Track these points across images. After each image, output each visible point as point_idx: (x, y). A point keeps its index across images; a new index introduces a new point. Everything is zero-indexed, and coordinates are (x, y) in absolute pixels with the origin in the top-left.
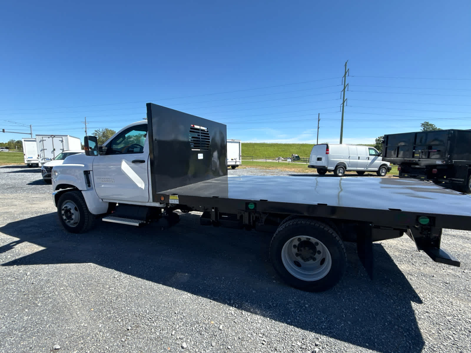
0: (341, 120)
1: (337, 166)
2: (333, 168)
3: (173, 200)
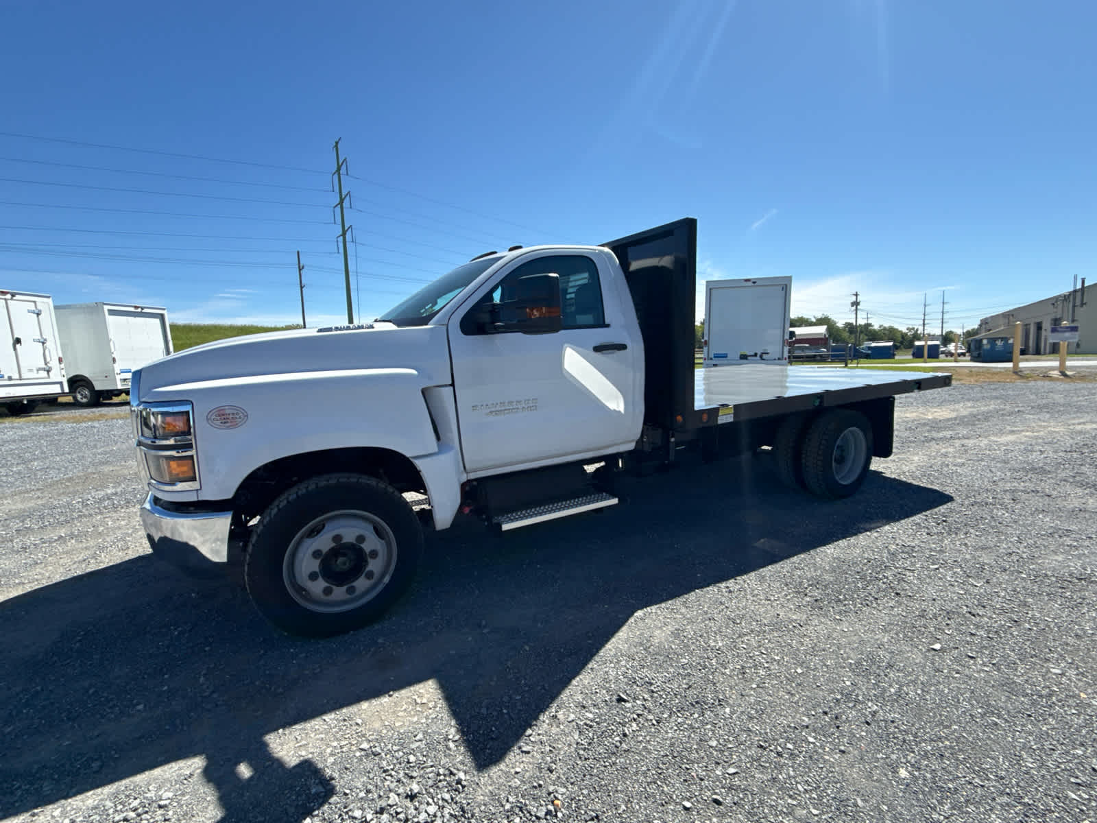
3: (725, 416)
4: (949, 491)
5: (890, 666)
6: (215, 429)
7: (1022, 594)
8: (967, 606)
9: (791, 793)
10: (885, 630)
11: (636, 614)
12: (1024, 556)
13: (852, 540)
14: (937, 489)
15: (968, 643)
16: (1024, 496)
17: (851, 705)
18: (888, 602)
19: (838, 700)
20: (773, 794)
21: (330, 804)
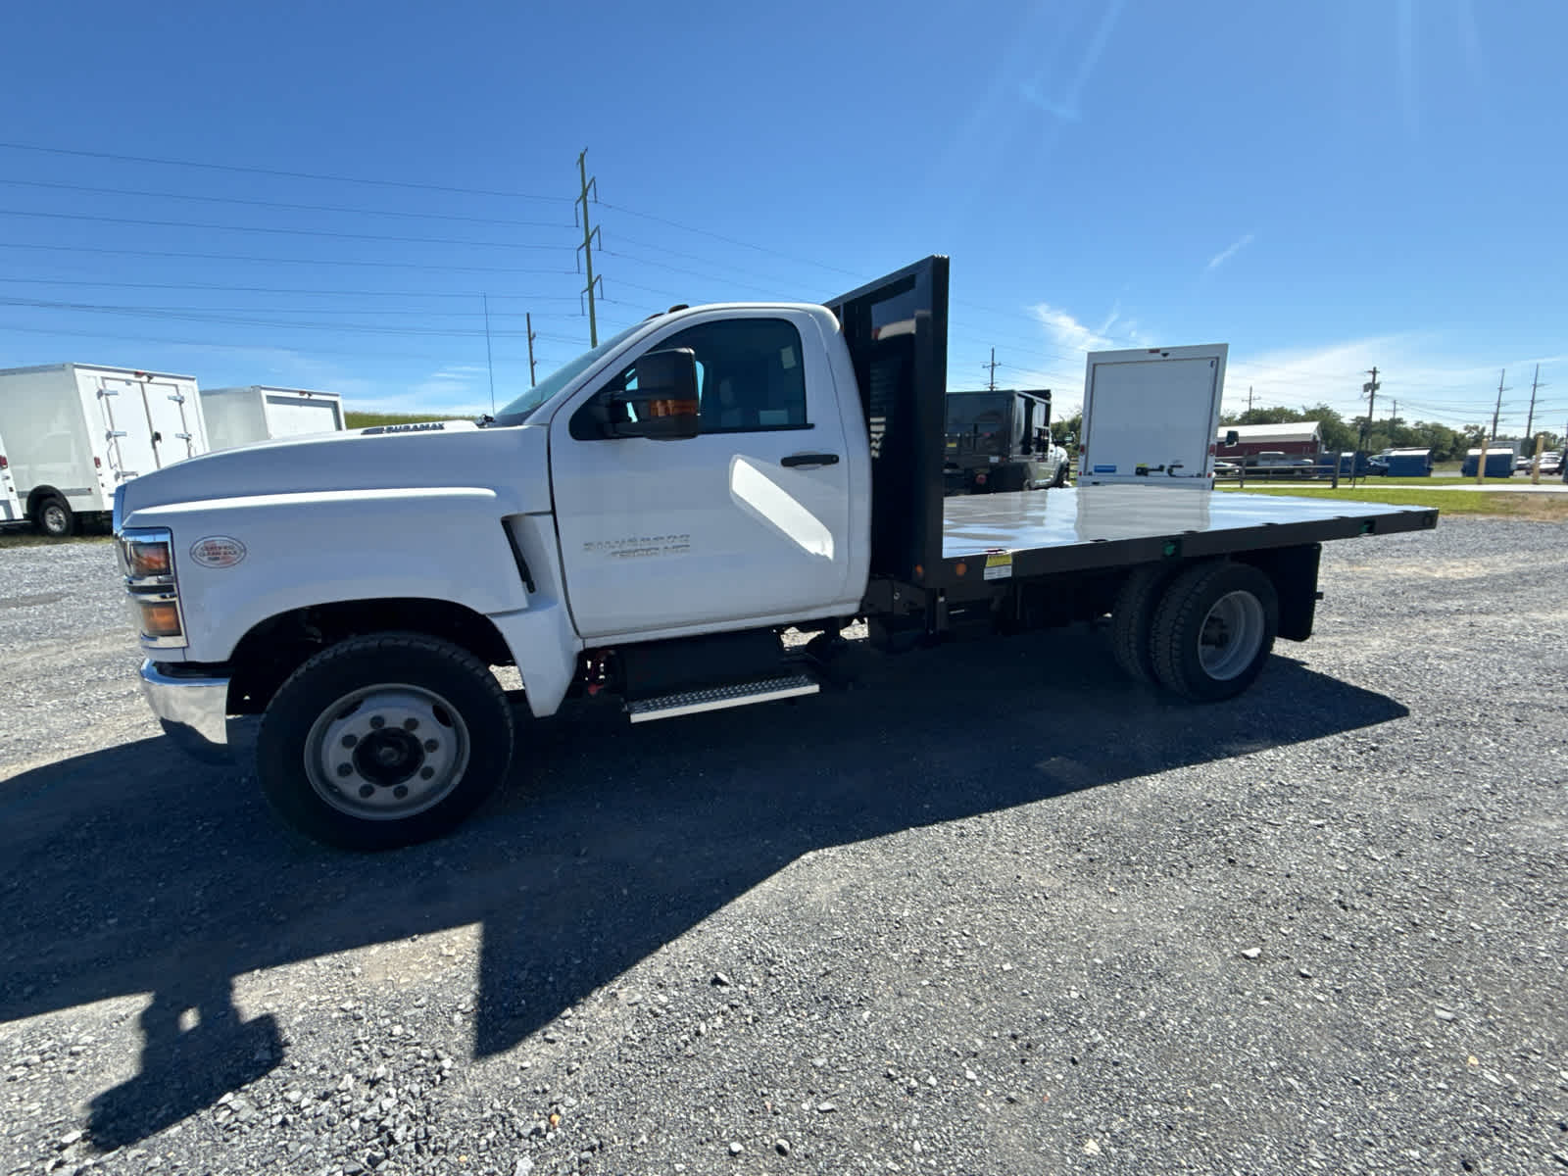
3: (996, 569)
4: (1406, 700)
5: (1158, 975)
6: (198, 567)
7: (1450, 880)
8: (1341, 892)
9: (899, 1153)
10: (1180, 917)
11: (803, 857)
12: (1488, 816)
13: (1200, 769)
14: (1388, 695)
15: (1311, 952)
16: (1541, 714)
17: (1062, 1029)
18: (1208, 873)
19: (1044, 1019)
20: (870, 1151)
21: (269, 1077)
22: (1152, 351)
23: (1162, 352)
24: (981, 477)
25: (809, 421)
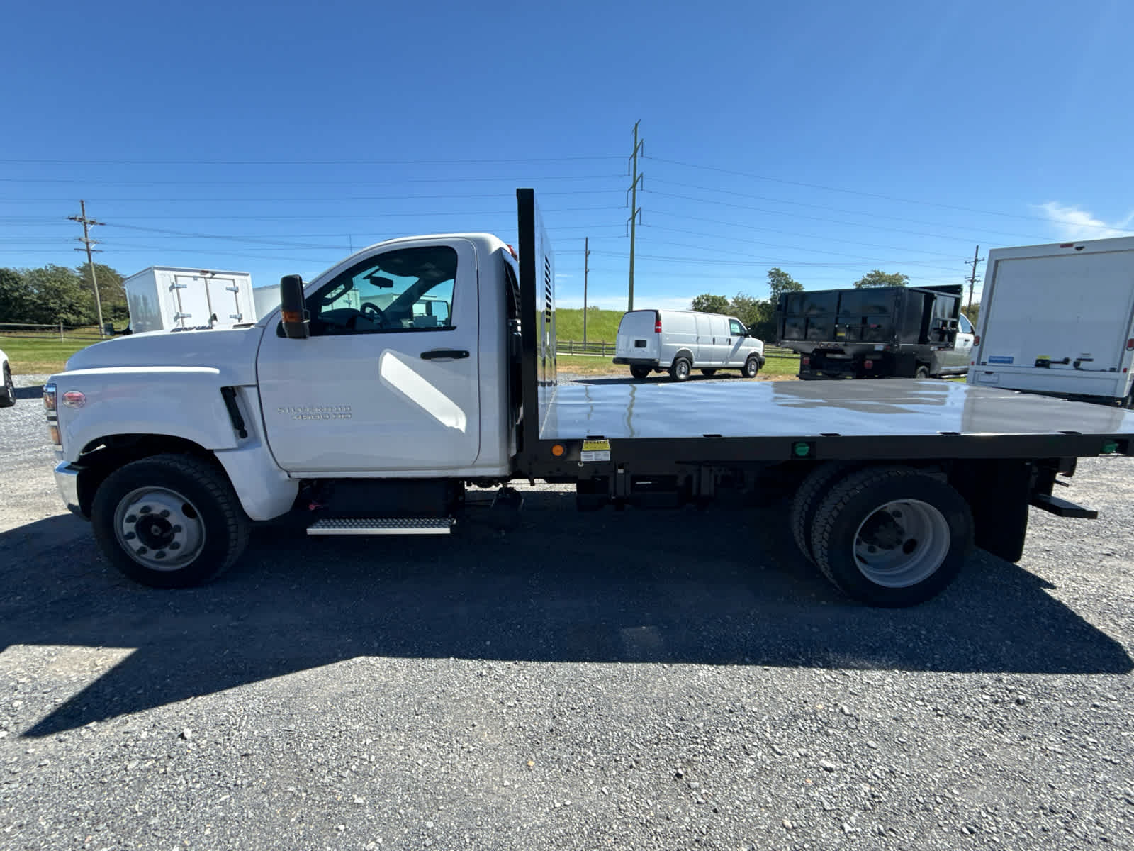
0: (629, 256)
1: (676, 359)
2: (668, 362)
3: (593, 453)
22: (1064, 246)
23: (1075, 246)
24: (869, 363)
25: (453, 324)
